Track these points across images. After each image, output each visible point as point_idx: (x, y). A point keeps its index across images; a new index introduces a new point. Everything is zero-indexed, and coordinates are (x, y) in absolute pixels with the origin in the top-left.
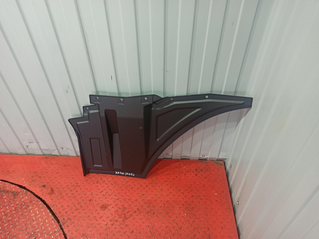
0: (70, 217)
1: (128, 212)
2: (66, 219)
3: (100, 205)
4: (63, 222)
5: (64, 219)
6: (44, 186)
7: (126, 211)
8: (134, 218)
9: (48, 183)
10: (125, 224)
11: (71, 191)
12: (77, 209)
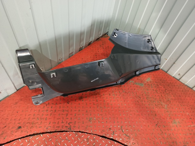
0: (68, 122)
2: (67, 125)
4: (68, 129)
5: (66, 127)
6: (20, 127)
9: (19, 123)
11: (46, 110)
12: (67, 115)
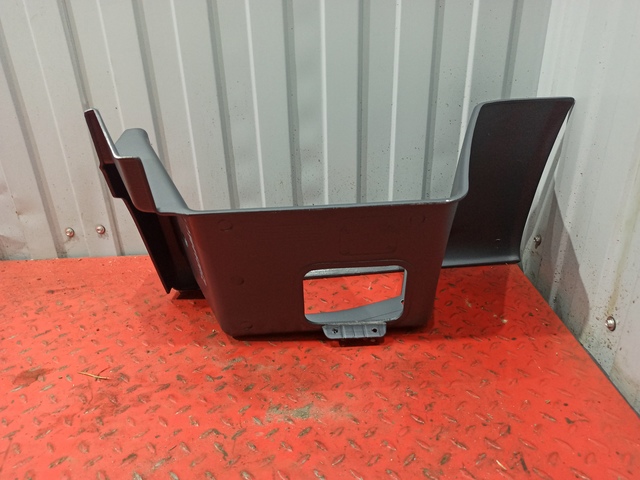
1: (130, 390)
3: (17, 372)
7: (125, 386)
8: (157, 407)
10: (104, 430)
